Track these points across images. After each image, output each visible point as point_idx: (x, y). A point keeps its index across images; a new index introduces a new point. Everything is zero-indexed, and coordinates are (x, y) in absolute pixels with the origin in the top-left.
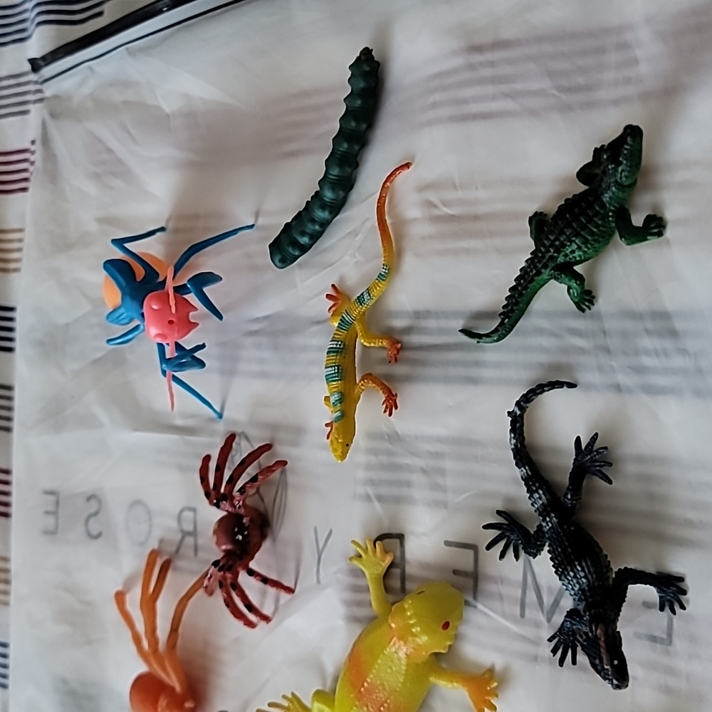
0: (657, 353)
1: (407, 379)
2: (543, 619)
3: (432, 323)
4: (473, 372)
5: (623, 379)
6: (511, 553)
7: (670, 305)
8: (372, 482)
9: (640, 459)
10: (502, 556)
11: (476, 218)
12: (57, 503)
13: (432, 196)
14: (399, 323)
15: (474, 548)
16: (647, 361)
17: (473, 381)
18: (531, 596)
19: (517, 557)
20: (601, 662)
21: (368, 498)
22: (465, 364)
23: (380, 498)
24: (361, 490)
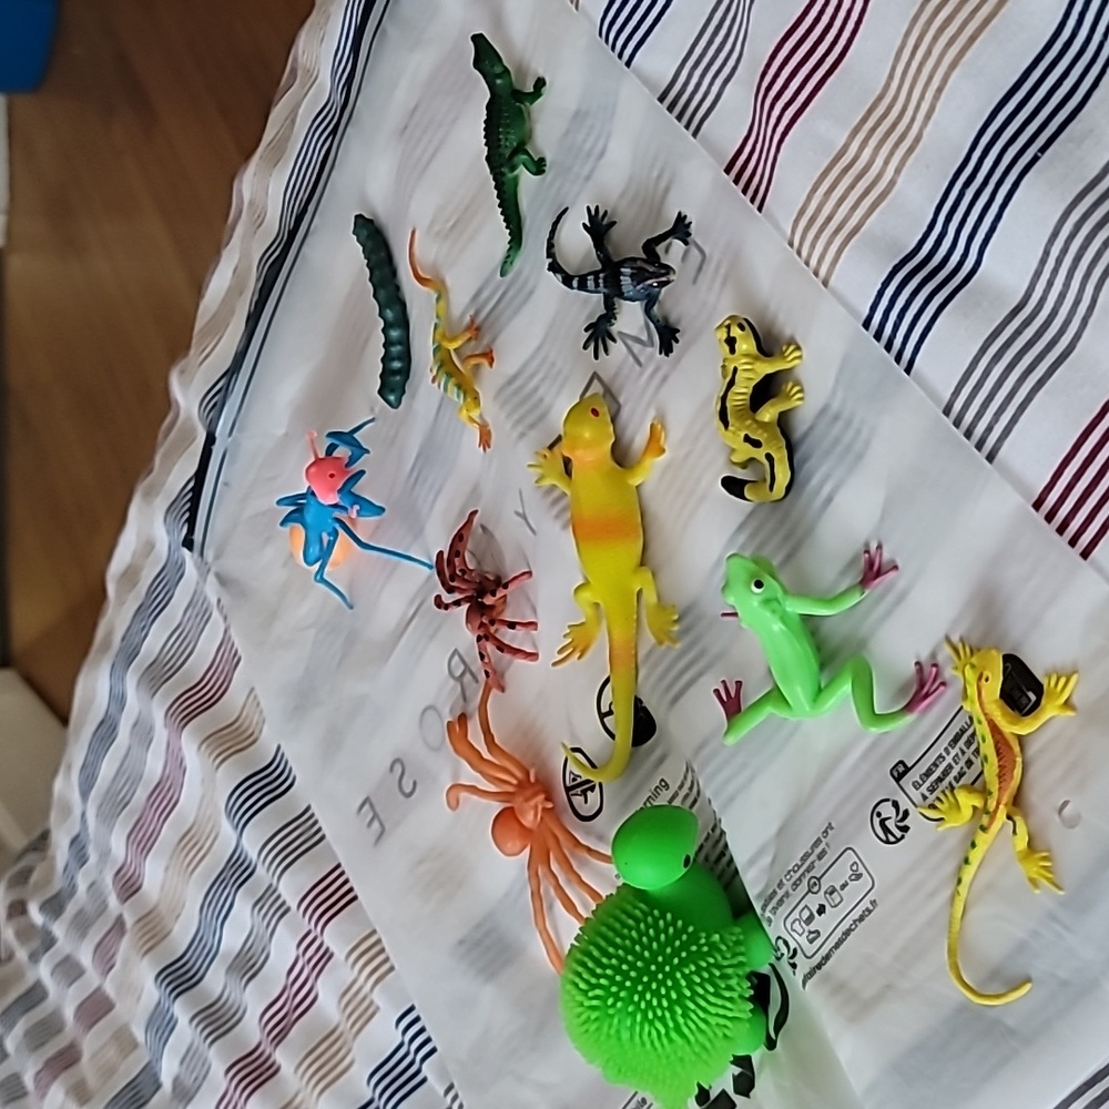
0: (588, 135)
1: (494, 340)
2: (649, 350)
3: (485, 295)
4: (526, 290)
5: (585, 172)
6: (610, 343)
7: (573, 107)
8: (518, 422)
9: (623, 194)
10: (606, 351)
11: (466, 209)
12: (372, 806)
13: (436, 228)
14: (467, 319)
15: (595, 376)
16: (588, 146)
17: (531, 293)
18: (636, 348)
19: (614, 340)
20: (648, 271)
21: (522, 435)
22: (519, 292)
23: (532, 426)
24: (515, 435)
